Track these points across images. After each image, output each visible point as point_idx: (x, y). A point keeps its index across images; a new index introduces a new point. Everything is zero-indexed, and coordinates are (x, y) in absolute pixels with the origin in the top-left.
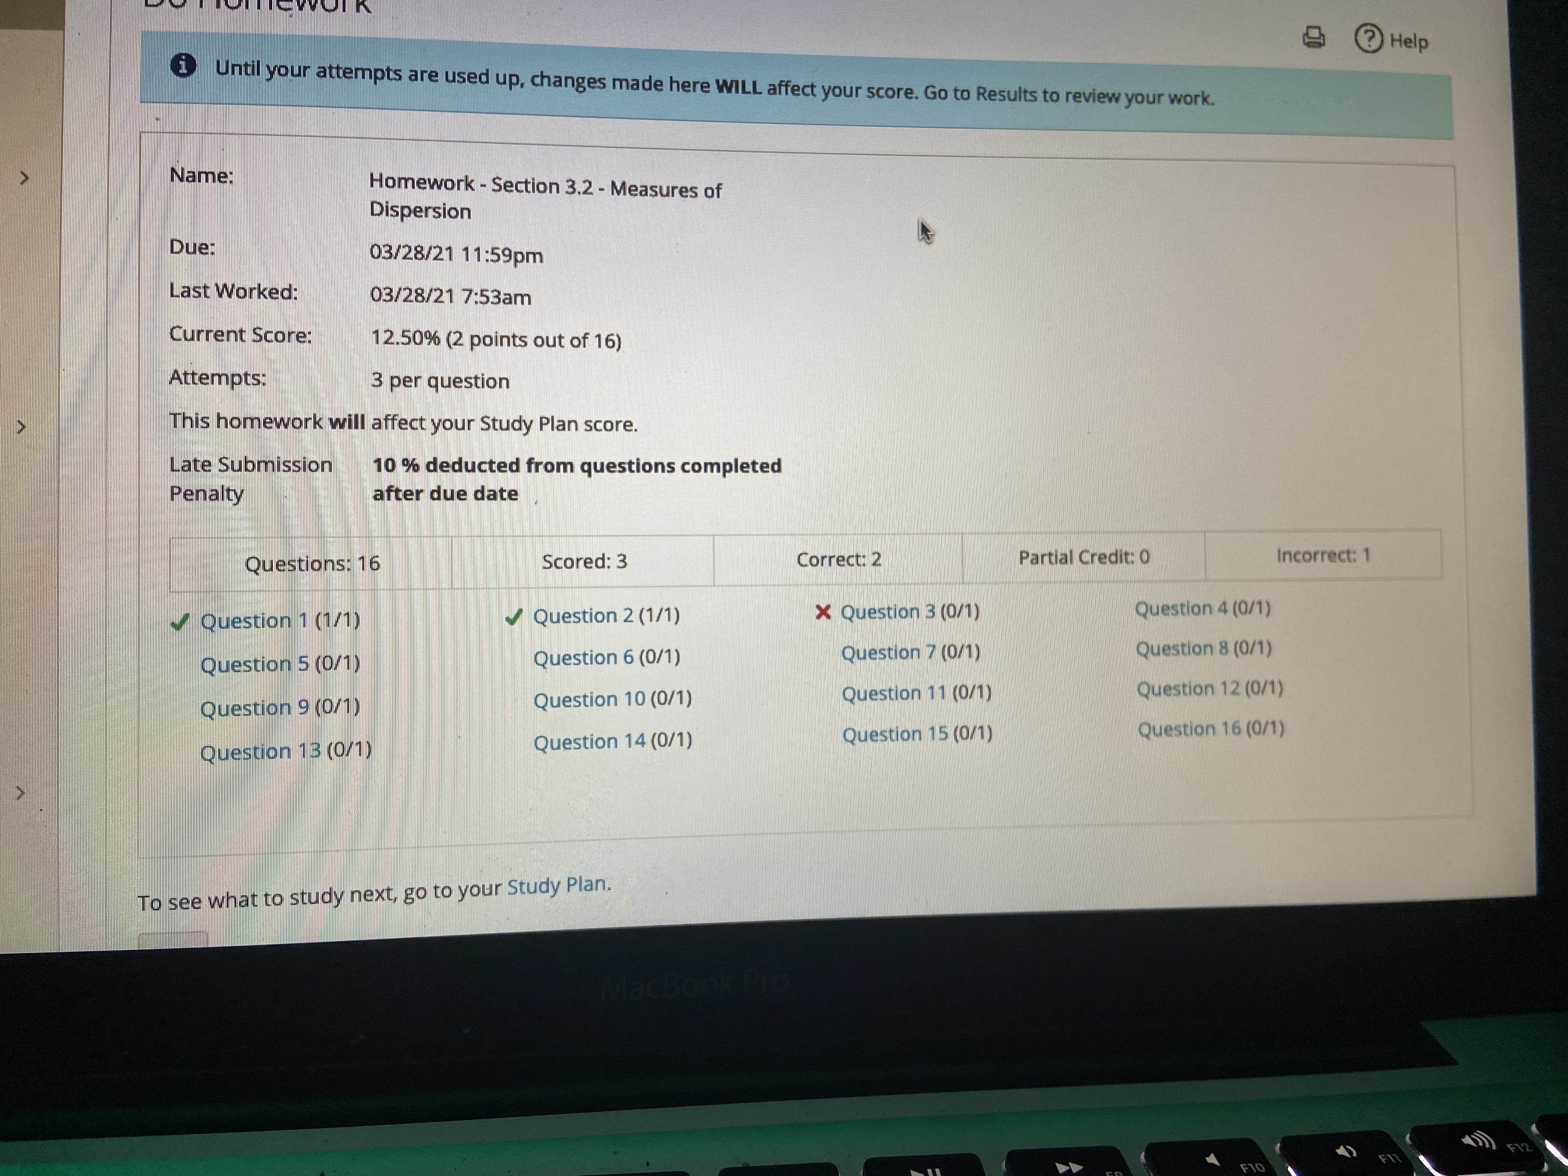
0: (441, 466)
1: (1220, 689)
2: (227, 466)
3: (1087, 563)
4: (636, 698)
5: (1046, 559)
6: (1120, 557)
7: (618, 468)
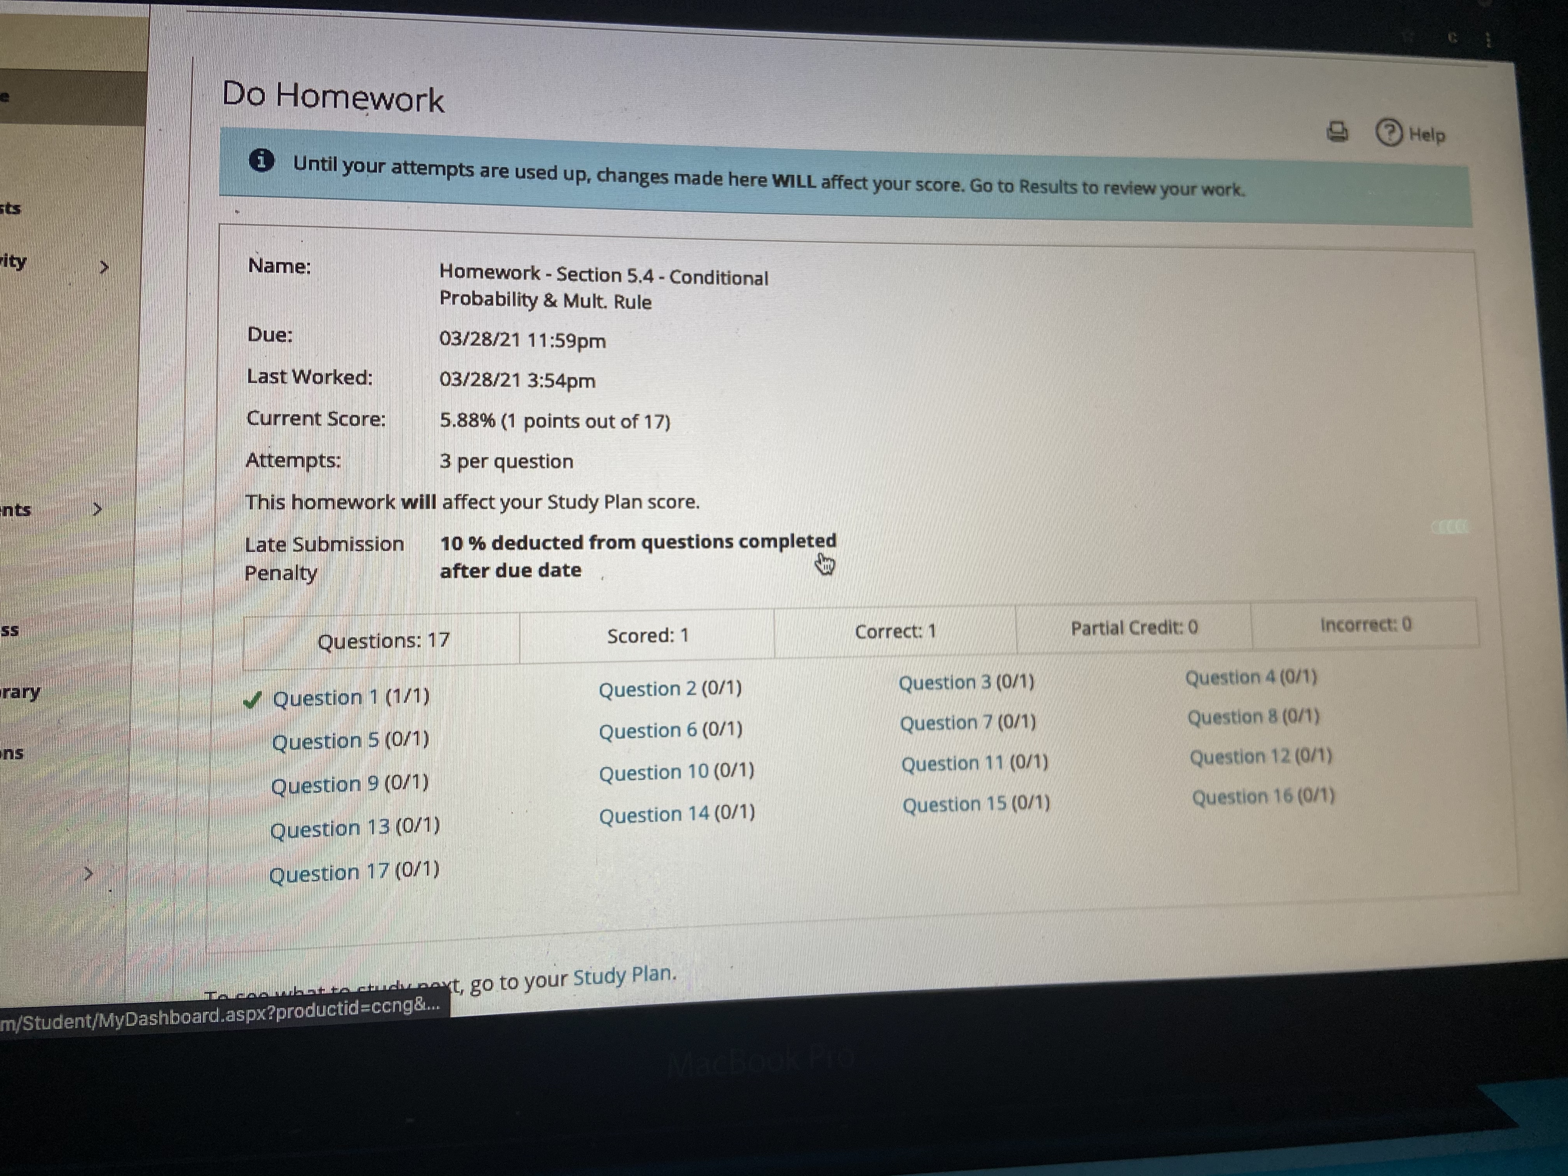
0: (507, 545)
1: (1270, 756)
2: (303, 547)
3: (1137, 633)
4: (700, 770)
5: (1098, 630)
6: (1169, 627)
7: (678, 544)
